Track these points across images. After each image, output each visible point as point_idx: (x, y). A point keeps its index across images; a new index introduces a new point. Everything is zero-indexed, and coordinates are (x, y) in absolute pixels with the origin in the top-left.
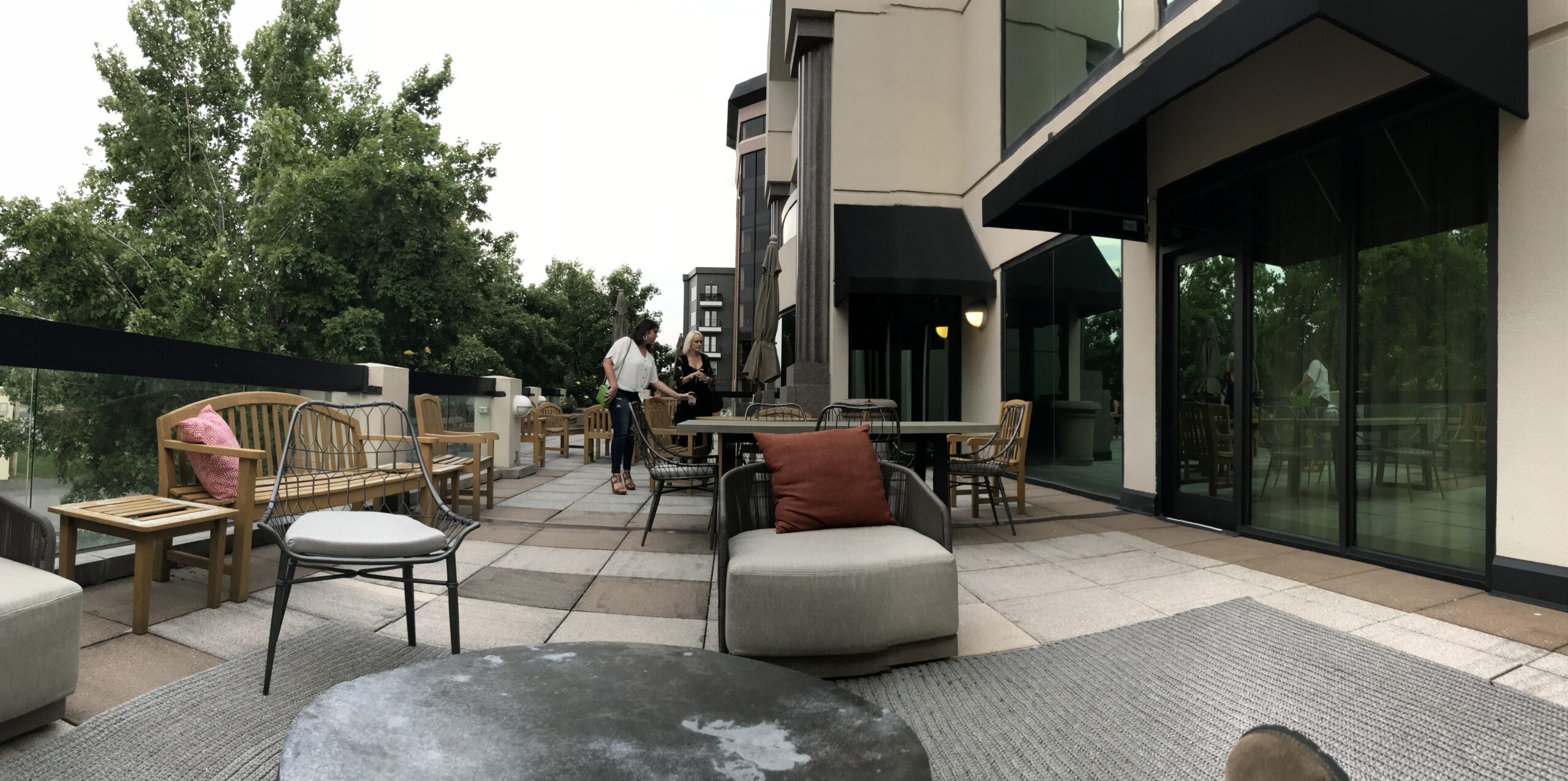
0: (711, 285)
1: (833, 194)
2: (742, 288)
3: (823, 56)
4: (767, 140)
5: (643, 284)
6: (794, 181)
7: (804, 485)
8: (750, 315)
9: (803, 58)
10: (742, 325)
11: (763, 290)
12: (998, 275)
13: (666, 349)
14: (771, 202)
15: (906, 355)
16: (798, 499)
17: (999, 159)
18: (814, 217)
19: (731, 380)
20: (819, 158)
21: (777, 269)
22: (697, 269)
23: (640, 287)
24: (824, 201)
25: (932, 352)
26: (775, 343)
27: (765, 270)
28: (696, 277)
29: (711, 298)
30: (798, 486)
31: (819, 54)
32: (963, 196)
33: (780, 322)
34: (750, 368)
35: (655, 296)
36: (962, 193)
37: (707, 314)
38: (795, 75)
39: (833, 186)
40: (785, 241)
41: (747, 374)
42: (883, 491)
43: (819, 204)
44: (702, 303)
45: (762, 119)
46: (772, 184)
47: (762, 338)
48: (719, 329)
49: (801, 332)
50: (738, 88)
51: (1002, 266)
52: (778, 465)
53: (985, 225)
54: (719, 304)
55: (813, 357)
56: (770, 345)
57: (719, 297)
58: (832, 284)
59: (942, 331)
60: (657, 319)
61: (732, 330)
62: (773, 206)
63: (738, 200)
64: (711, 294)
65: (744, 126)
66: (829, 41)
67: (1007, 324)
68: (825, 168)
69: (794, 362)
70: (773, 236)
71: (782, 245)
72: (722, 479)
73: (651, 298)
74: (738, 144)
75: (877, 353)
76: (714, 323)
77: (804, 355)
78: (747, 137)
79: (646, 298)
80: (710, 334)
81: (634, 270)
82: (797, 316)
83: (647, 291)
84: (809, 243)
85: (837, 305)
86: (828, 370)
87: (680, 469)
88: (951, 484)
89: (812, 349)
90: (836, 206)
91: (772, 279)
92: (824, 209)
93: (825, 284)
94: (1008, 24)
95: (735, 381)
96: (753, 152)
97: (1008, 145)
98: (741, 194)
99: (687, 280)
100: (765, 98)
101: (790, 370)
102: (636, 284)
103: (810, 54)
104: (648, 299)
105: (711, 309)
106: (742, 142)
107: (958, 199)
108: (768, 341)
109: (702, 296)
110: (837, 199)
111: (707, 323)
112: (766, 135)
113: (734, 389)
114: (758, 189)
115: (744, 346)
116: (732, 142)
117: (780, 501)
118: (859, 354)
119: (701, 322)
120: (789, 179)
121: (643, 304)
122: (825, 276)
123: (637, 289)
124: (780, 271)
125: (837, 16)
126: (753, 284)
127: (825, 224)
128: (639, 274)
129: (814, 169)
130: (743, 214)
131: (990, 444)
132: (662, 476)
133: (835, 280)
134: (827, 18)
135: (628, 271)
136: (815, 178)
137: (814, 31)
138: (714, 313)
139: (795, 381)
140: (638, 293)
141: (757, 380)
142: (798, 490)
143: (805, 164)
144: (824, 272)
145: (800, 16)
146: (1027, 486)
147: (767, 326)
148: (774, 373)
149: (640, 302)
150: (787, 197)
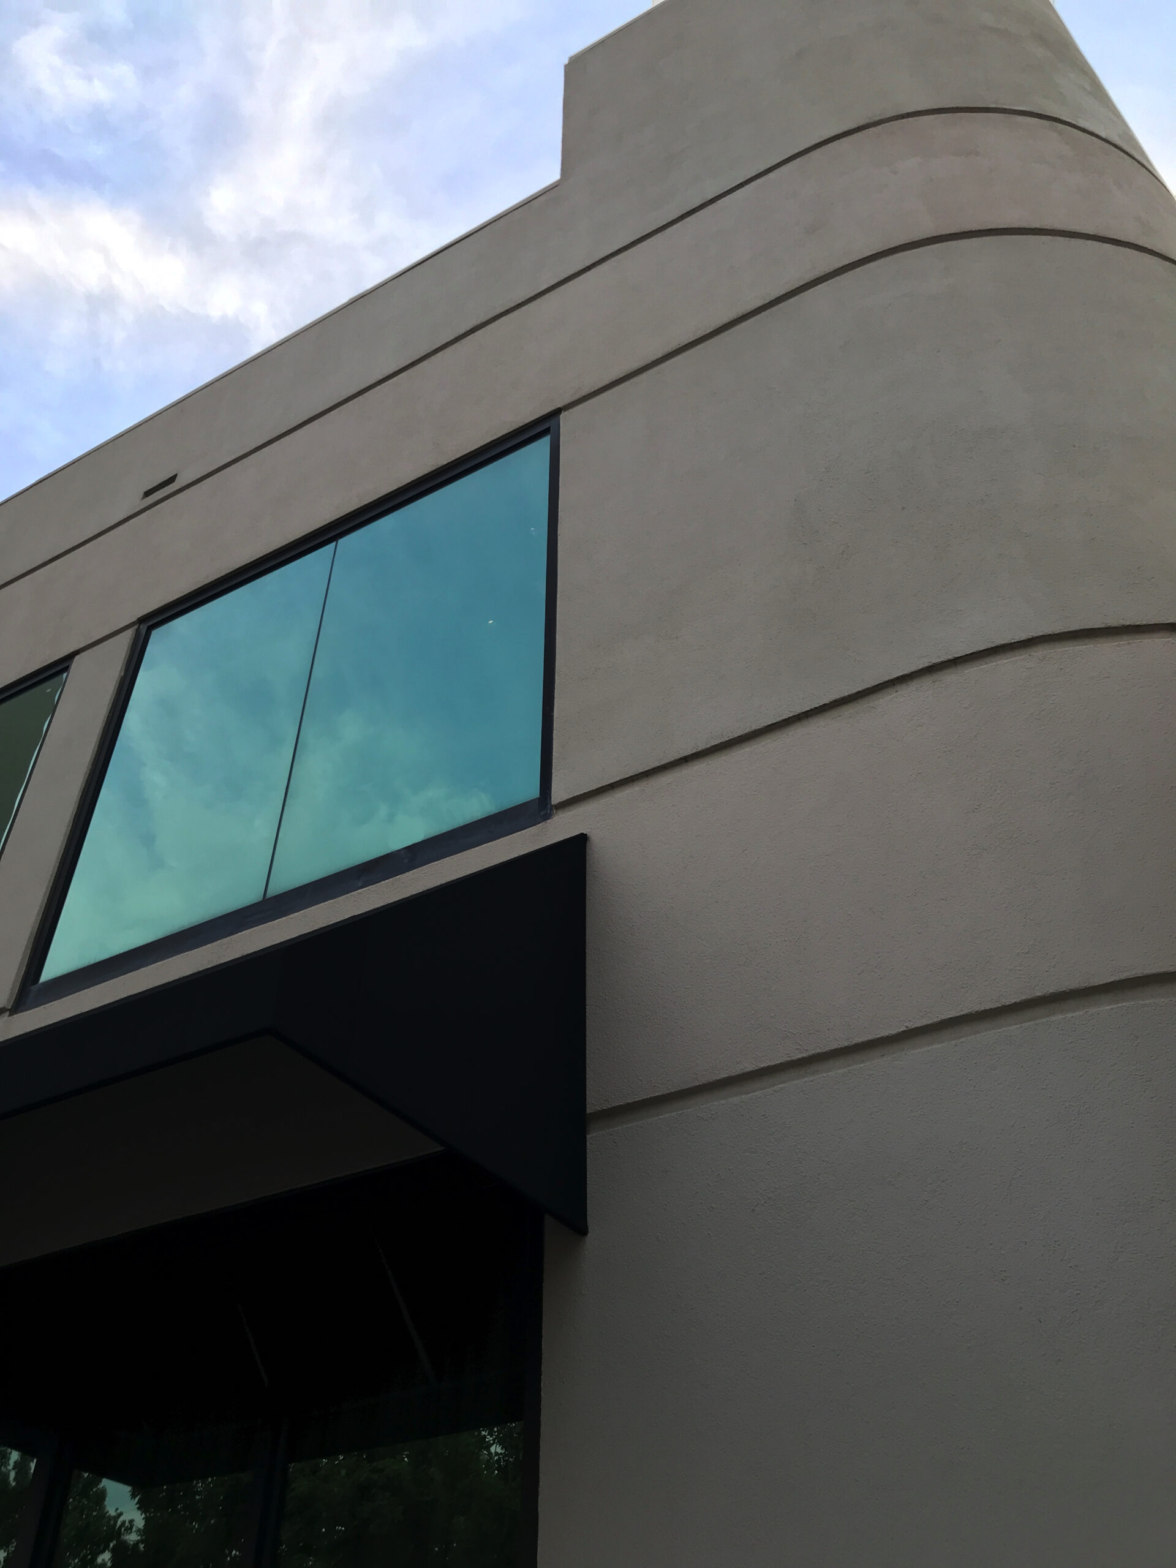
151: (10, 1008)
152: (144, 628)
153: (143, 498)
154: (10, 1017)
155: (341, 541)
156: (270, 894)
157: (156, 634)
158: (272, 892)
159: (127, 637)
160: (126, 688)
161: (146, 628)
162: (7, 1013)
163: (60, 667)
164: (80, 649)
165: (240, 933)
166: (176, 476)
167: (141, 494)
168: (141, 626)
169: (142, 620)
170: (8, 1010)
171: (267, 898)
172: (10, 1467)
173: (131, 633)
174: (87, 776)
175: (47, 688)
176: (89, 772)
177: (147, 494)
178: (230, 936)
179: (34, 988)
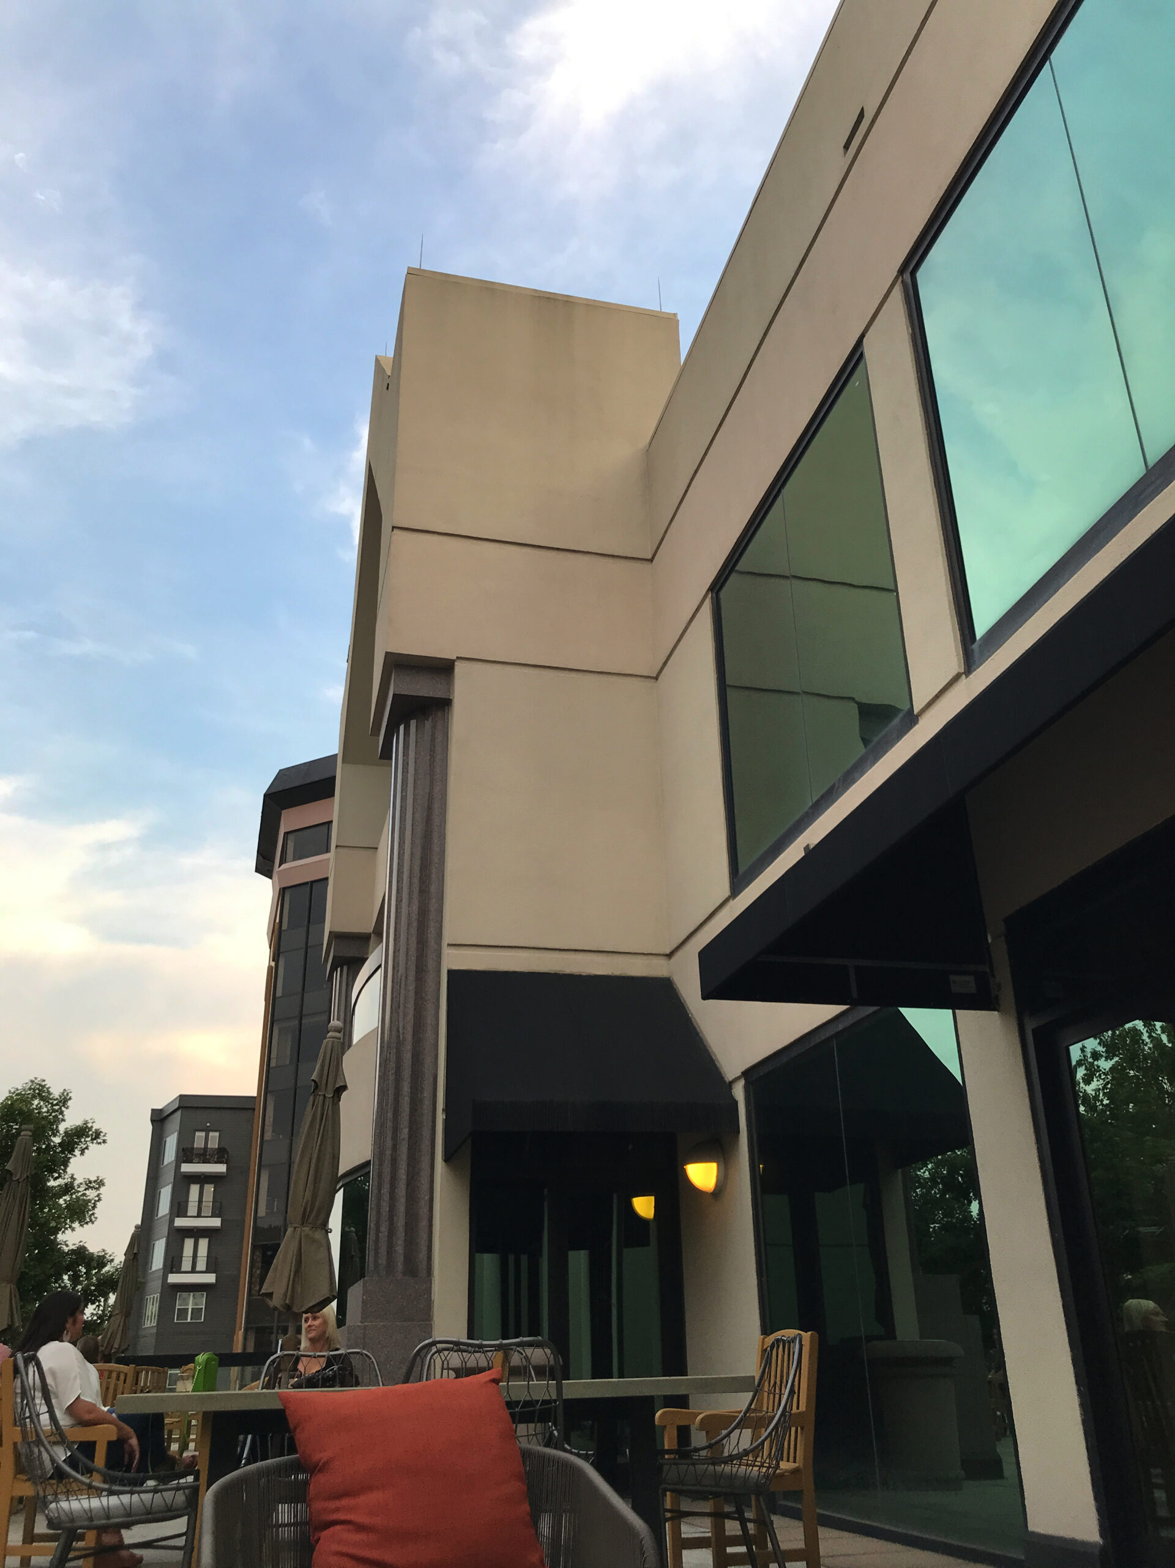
0: (207, 1130)
1: (446, 952)
2: (268, 1135)
3: (434, 727)
4: (332, 864)
5: (71, 1119)
6: (378, 932)
7: (374, 1497)
8: (282, 1189)
9: (402, 728)
10: (262, 1211)
11: (311, 1126)
12: (739, 1092)
13: (101, 1261)
14: (333, 969)
15: (579, 1262)
16: (360, 1528)
17: (726, 891)
18: (412, 994)
19: (233, 1332)
20: (424, 891)
21: (340, 1084)
22: (182, 1097)
23: (62, 1128)
24: (431, 965)
25: (625, 1251)
26: (328, 1231)
27: (317, 1087)
28: (179, 1113)
29: (204, 1156)
30: (362, 1500)
31: (428, 724)
32: (670, 956)
33: (339, 1197)
34: (277, 1284)
35: (93, 1147)
36: (668, 951)
37: (194, 1189)
38: (386, 754)
39: (447, 938)
40: (357, 1037)
41: (270, 1295)
42: (526, 1507)
43: (421, 970)
44: (186, 1168)
45: (326, 827)
46: (335, 936)
47: (304, 1220)
48: (216, 1222)
49: (379, 1213)
50: (282, 774)
51: (746, 1074)
52: (324, 1456)
53: (706, 996)
54: (221, 1168)
55: (400, 1266)
56: (318, 1235)
57: (220, 1155)
58: (440, 1117)
59: (644, 1206)
60: (91, 1194)
61: (241, 1224)
62: (337, 975)
63: (270, 968)
64: (206, 1148)
65: (291, 837)
66: (445, 704)
67: (762, 1187)
68: (433, 907)
69: (362, 1276)
70: (335, 1023)
71: (350, 1045)
72: (208, 1498)
73: (82, 1152)
74: (276, 869)
75: (524, 1259)
76: (207, 1209)
77: (383, 1261)
78: (297, 857)
79: (72, 1151)
80: (196, 1233)
81: (56, 1092)
82: (371, 1185)
83: (82, 1135)
84: (399, 1044)
85: (447, 1159)
86: (429, 1290)
87: (114, 1500)
88: (668, 1515)
89: (400, 1249)
90: (450, 972)
91: (328, 1102)
92: (430, 978)
93: (426, 1119)
94: (730, 693)
95: (240, 1334)
96: (307, 883)
97: (742, 869)
98: (276, 956)
99: (159, 1119)
100: (332, 794)
101: (355, 1293)
102: (57, 1121)
103: (413, 723)
104: (77, 1152)
105: (202, 1179)
106: (284, 866)
107: (662, 961)
108: (314, 1227)
109: (186, 1154)
110: (454, 960)
111: (192, 1209)
112: (330, 856)
113: (238, 1349)
114: (309, 949)
115: (264, 1255)
116: (264, 866)
117: (325, 1534)
118: (489, 1262)
119: (179, 1208)
120: (369, 928)
121: (65, 1163)
122: (427, 1102)
123: (55, 1133)
124: (344, 1088)
125: (459, 668)
126: (289, 1122)
127: (430, 1006)
128: (64, 1100)
129: (415, 908)
130: (279, 993)
131: (741, 1425)
132: (72, 1520)
133: (446, 1110)
134: (443, 669)
135: (40, 1091)
136: (415, 924)
137: (423, 687)
138: (209, 1189)
139: (365, 1316)
140: (57, 1140)
141: (288, 1307)
142: (361, 1507)
143: (399, 901)
144: (427, 1094)
145: (397, 663)
146: (823, 1533)
147: (314, 1196)
148: (325, 1293)
149: (58, 1161)
150: (362, 961)
151: (963, 671)
152: (907, 276)
153: (845, 154)
154: (968, 679)
155: (1053, 57)
156: (1151, 464)
157: (920, 275)
158: (1152, 460)
159: (897, 294)
160: (919, 342)
161: (909, 274)
162: (964, 676)
163: (855, 358)
164: (863, 332)
165: (1139, 514)
166: (863, 108)
167: (842, 150)
168: (904, 276)
169: (901, 271)
170: (963, 673)
171: (1150, 468)
172: (1159, 1032)
173: (899, 288)
174: (927, 441)
175: (855, 382)
176: (926, 437)
177: (846, 147)
178: (1130, 521)
179: (975, 646)
